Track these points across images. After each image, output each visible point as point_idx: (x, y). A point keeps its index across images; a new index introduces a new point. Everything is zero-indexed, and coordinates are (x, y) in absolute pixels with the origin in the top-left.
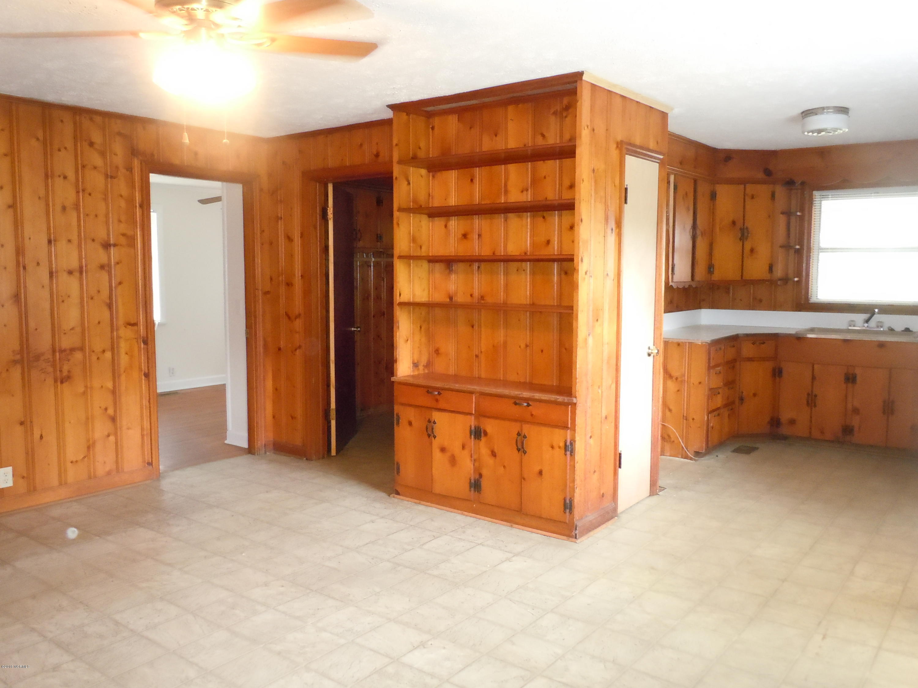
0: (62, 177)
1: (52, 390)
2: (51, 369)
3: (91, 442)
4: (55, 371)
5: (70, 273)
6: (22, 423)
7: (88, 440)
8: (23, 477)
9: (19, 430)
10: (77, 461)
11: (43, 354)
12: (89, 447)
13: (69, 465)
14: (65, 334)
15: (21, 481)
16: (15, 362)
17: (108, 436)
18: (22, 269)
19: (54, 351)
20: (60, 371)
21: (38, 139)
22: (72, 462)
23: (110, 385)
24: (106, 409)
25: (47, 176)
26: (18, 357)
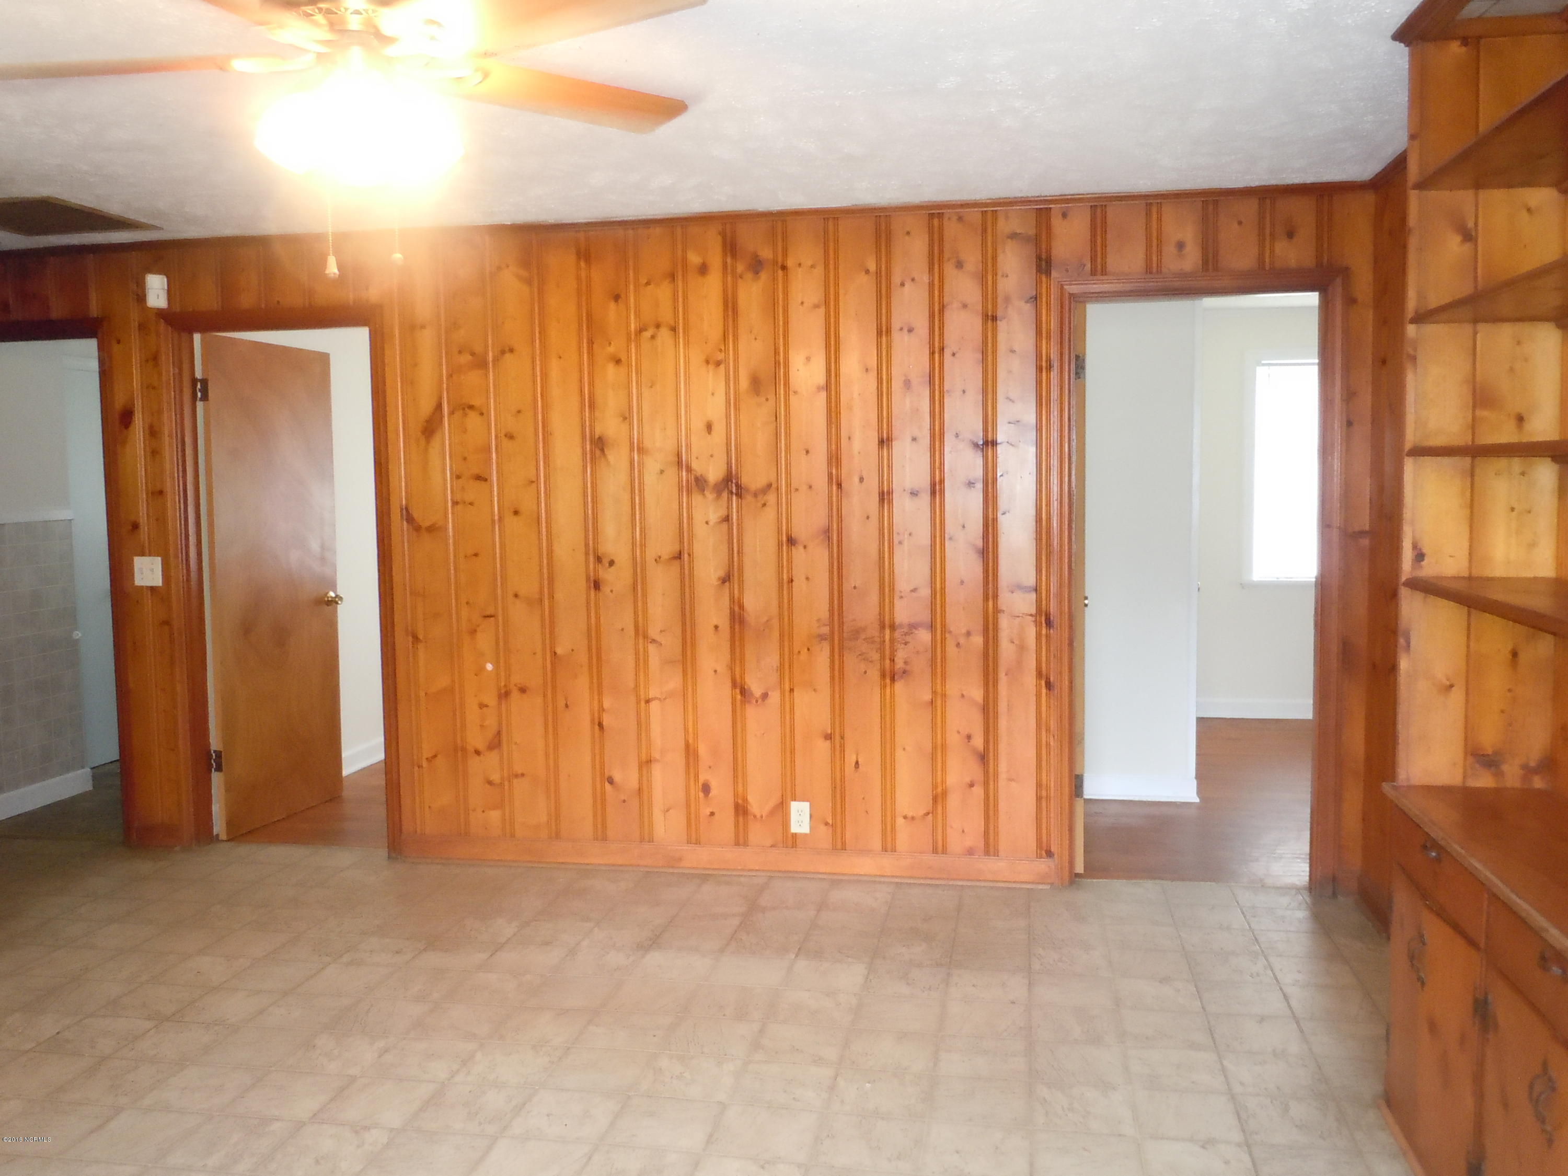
0: (905, 330)
1: (877, 690)
2: (876, 656)
3: (939, 790)
4: (883, 658)
5: (914, 494)
6: (828, 737)
7: (935, 787)
8: (827, 824)
9: (823, 747)
10: (913, 818)
11: (864, 629)
12: (935, 799)
13: (900, 821)
14: (901, 597)
15: (823, 828)
16: (822, 638)
17: (971, 785)
18: (835, 488)
19: (882, 627)
20: (890, 659)
21: (867, 272)
22: (905, 817)
23: (977, 694)
24: (969, 737)
25: (879, 333)
26: (826, 630)
